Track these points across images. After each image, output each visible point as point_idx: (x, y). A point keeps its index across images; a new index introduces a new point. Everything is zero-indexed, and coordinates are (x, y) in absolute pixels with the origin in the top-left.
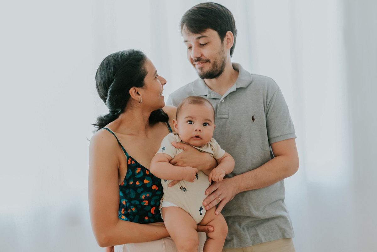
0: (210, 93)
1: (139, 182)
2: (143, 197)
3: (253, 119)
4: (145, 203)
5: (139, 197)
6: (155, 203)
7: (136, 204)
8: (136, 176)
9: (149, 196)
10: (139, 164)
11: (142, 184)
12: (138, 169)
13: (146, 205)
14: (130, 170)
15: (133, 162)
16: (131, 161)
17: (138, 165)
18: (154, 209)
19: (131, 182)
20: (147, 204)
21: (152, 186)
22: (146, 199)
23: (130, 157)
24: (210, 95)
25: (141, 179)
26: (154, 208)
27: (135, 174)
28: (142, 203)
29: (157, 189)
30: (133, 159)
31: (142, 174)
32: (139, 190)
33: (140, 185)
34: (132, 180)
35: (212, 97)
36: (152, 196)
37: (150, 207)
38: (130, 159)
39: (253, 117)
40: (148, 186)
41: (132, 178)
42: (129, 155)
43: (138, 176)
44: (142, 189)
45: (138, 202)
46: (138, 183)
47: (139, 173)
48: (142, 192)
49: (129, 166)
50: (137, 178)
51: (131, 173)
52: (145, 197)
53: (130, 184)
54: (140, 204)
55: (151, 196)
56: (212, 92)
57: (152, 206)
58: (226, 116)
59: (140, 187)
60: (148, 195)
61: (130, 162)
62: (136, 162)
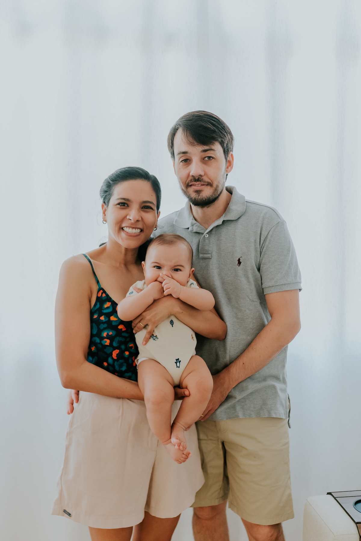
0: (193, 225)
1: (105, 318)
2: (105, 334)
3: (239, 263)
4: (106, 341)
5: (101, 334)
6: (118, 345)
7: (96, 342)
8: (102, 311)
9: (111, 335)
10: (111, 298)
11: (107, 320)
12: (108, 303)
13: (107, 346)
14: (98, 303)
15: (104, 295)
16: (102, 293)
17: (109, 299)
18: (117, 353)
19: (95, 316)
20: (108, 344)
21: (119, 325)
22: (108, 337)
23: (102, 289)
24: (193, 228)
25: (108, 315)
26: (117, 351)
27: (103, 308)
28: (103, 342)
29: (124, 329)
30: (104, 292)
31: (110, 310)
32: (102, 326)
33: (104, 321)
34: (97, 314)
35: (195, 231)
36: (116, 336)
37: (112, 349)
38: (101, 291)
39: (239, 260)
40: (114, 324)
41: (97, 312)
42: (102, 287)
43: (105, 311)
44: (105, 326)
45: (99, 339)
46: (102, 318)
47: (108, 308)
48: (105, 329)
49: (98, 299)
50: (104, 313)
51: (98, 306)
52: (108, 334)
53: (94, 318)
54: (101, 343)
55: (114, 335)
56: (195, 224)
57: (115, 348)
58: (209, 255)
59: (104, 323)
60: (110, 333)
61: (100, 295)
62: (107, 295)
